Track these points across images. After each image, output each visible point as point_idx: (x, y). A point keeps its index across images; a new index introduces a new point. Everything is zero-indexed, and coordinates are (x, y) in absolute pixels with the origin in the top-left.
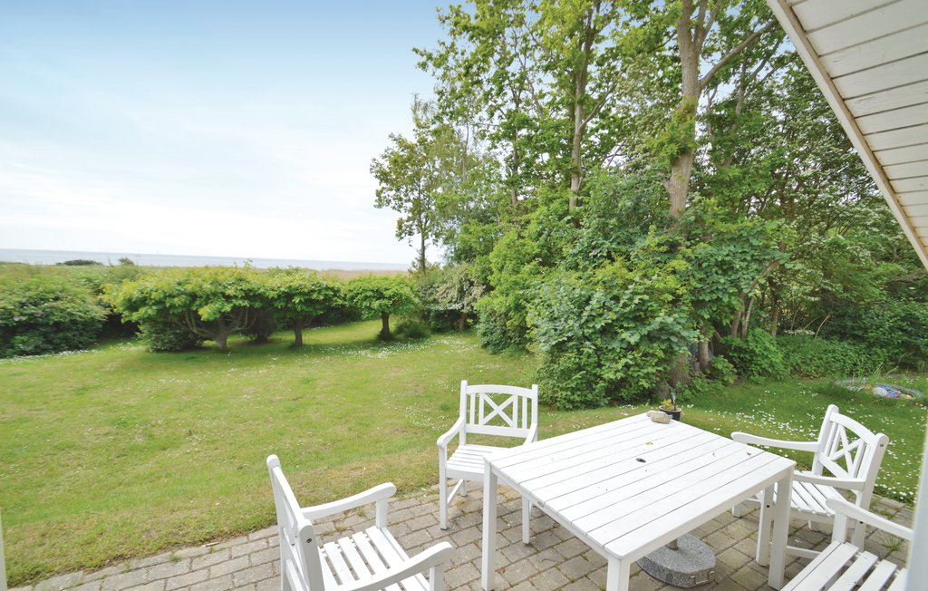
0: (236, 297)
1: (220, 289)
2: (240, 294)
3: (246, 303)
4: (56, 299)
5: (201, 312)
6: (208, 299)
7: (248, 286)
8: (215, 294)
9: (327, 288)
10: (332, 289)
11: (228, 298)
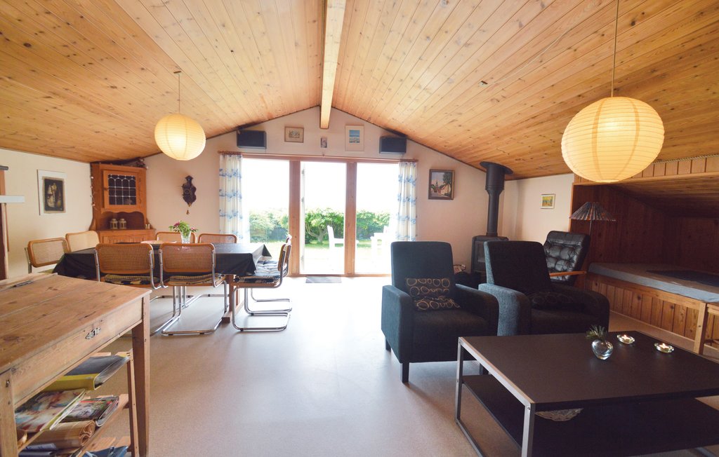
0: (326, 216)
1: (320, 212)
2: (328, 215)
3: (331, 219)
4: (256, 219)
5: (312, 222)
6: (315, 217)
7: (332, 212)
8: (318, 215)
9: (368, 213)
10: (370, 213)
11: (323, 217)
